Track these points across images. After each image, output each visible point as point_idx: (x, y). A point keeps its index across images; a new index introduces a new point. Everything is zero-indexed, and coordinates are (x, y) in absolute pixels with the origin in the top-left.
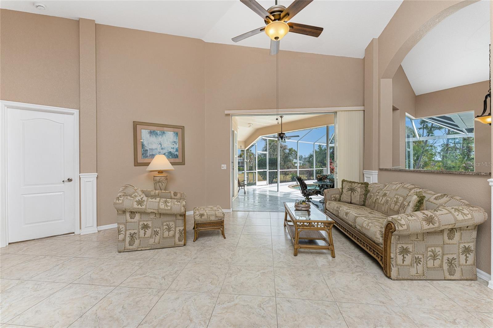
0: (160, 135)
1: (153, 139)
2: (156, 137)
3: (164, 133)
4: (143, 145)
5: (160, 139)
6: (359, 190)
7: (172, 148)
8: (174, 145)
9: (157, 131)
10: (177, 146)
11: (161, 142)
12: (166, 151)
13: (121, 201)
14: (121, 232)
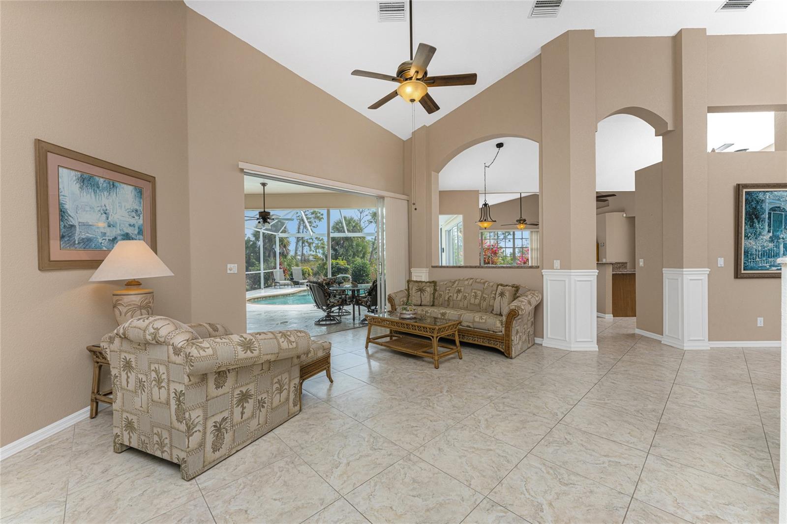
0: (104, 189)
1: (88, 198)
2: (95, 192)
3: (113, 185)
4: (62, 213)
5: (105, 200)
6: (429, 290)
7: (130, 225)
8: (134, 217)
9: (97, 178)
10: (141, 222)
11: (108, 208)
12: (119, 232)
13: (210, 351)
14: (195, 427)
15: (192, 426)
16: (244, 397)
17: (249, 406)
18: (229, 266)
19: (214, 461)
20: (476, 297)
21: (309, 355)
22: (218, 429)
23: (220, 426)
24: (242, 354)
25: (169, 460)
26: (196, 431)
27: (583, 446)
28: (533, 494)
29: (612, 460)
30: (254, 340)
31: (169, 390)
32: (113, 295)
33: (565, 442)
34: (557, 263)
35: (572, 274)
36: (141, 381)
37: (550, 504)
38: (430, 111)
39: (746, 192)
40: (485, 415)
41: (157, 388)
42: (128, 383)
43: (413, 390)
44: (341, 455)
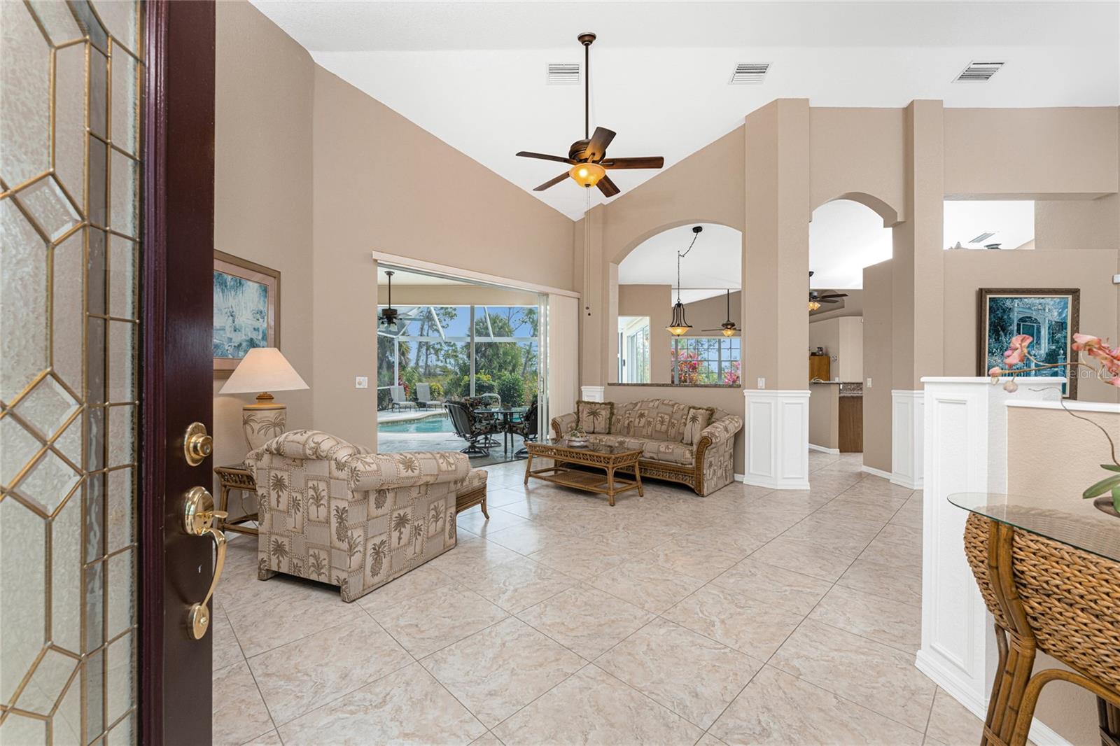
0: (232, 287)
2: (223, 292)
3: (240, 283)
5: (232, 300)
6: (604, 413)
7: (254, 329)
8: (258, 320)
9: (225, 276)
10: (265, 325)
11: (234, 309)
12: (244, 337)
13: (374, 467)
14: (356, 546)
15: (354, 546)
16: (402, 521)
17: (407, 531)
18: (358, 379)
19: (373, 586)
20: (662, 422)
21: (464, 484)
22: (377, 552)
23: (379, 548)
24: (404, 473)
25: (327, 582)
26: (357, 552)
27: (767, 577)
28: (707, 614)
29: (795, 589)
30: (414, 459)
31: (329, 507)
32: (244, 410)
33: (749, 574)
34: (761, 382)
35: (779, 395)
36: (295, 500)
37: (723, 622)
38: (608, 194)
39: (990, 298)
40: (665, 550)
41: (315, 507)
42: (278, 502)
43: (584, 527)
44: (507, 584)
